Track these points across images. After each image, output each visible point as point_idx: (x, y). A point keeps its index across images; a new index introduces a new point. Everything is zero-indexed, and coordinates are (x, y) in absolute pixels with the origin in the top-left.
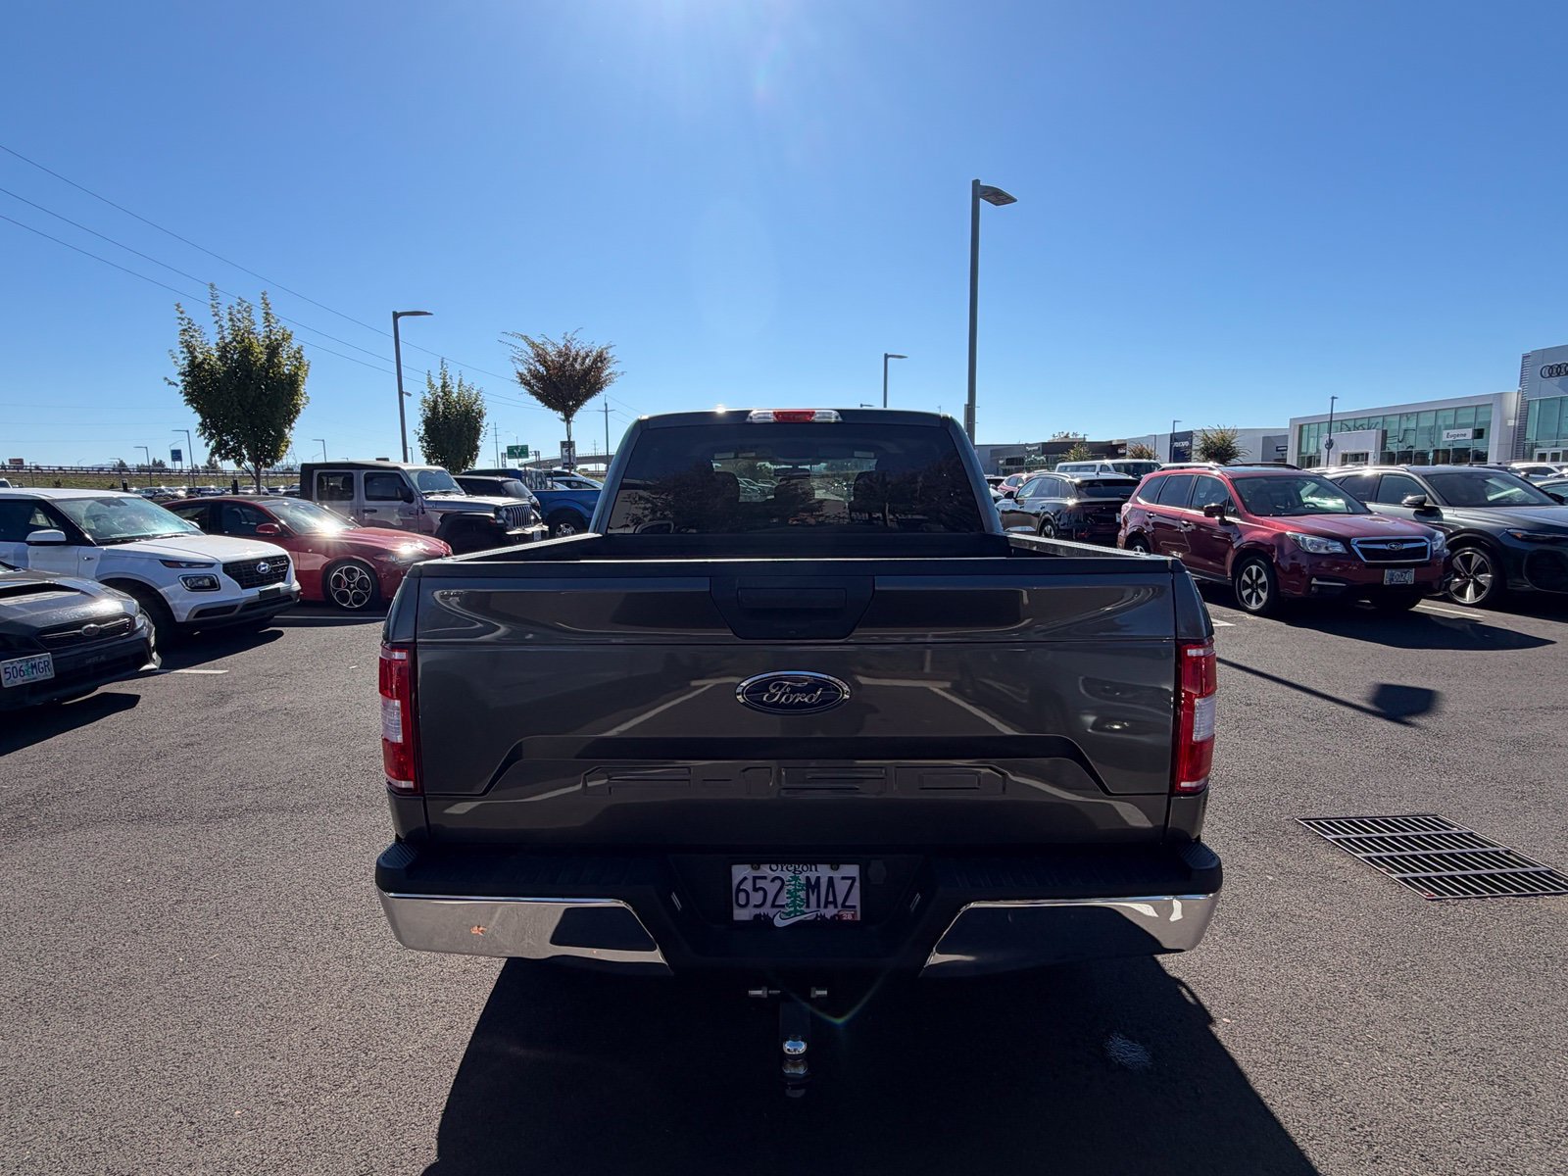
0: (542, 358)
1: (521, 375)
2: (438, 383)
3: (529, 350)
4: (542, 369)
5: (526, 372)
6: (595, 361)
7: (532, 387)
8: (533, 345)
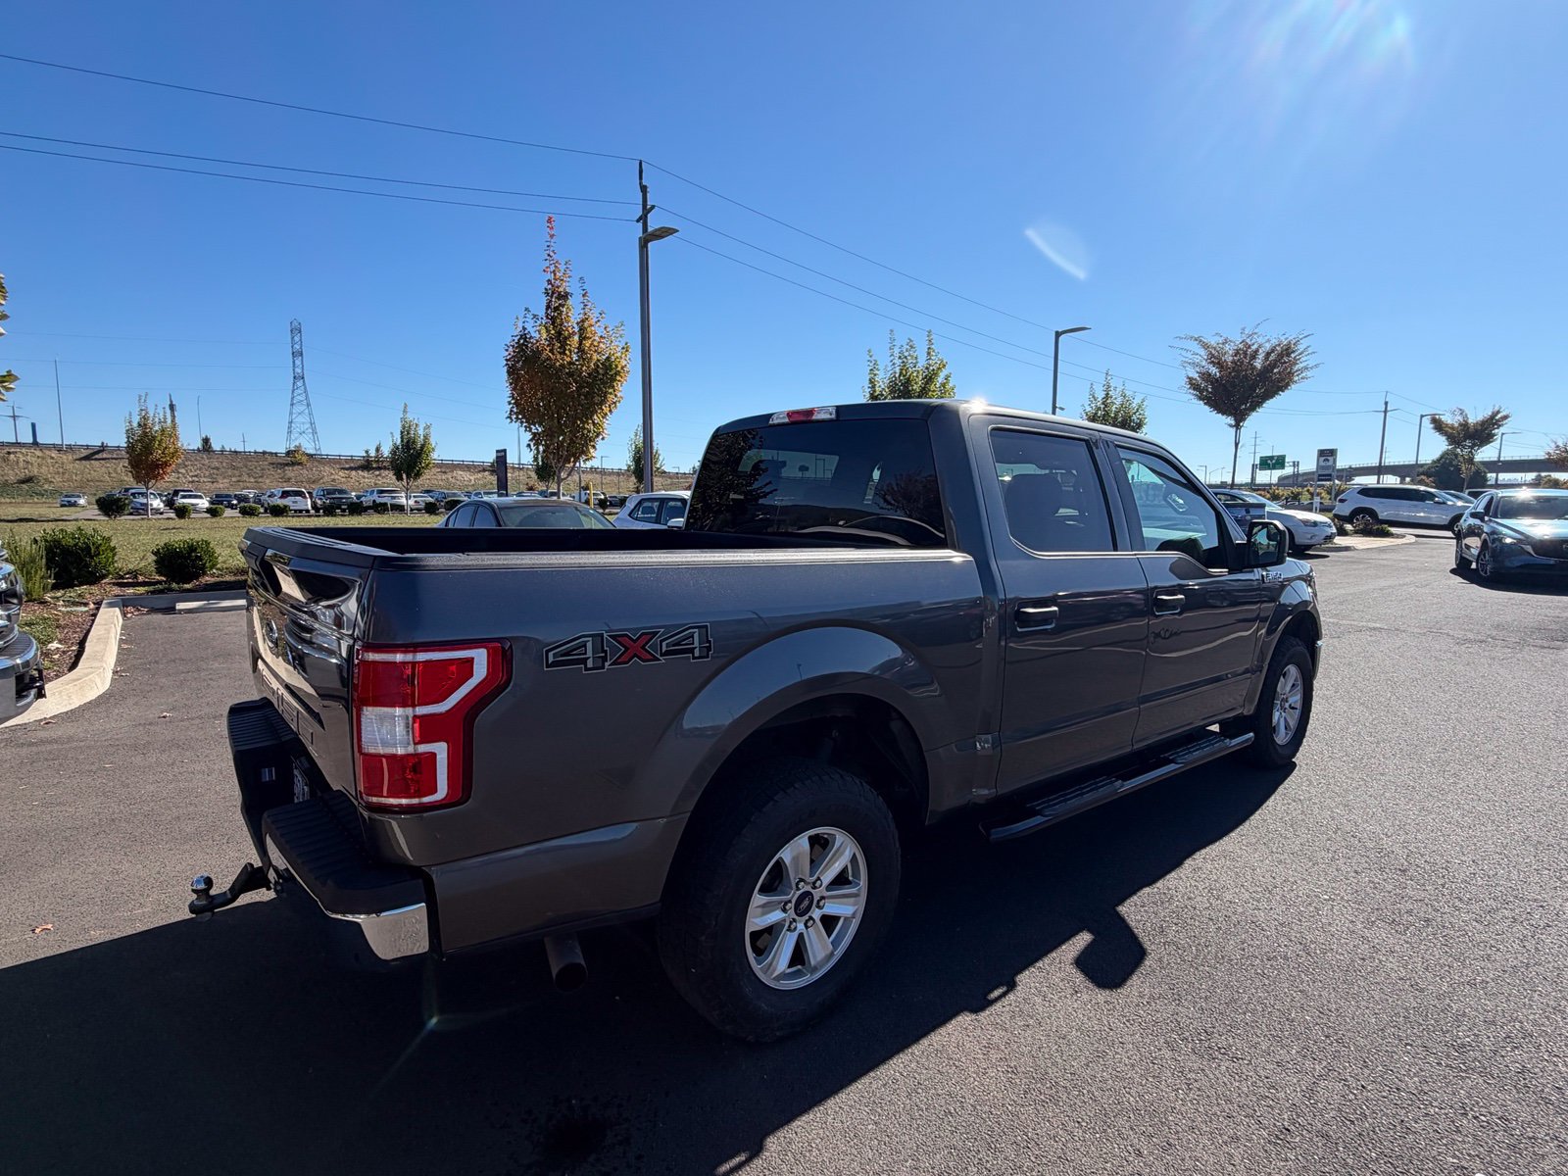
0: (1216, 359)
1: (1190, 379)
2: (1100, 395)
3: (1203, 352)
4: (1214, 370)
5: (1196, 376)
6: (1281, 356)
7: (1201, 392)
8: (1206, 346)
